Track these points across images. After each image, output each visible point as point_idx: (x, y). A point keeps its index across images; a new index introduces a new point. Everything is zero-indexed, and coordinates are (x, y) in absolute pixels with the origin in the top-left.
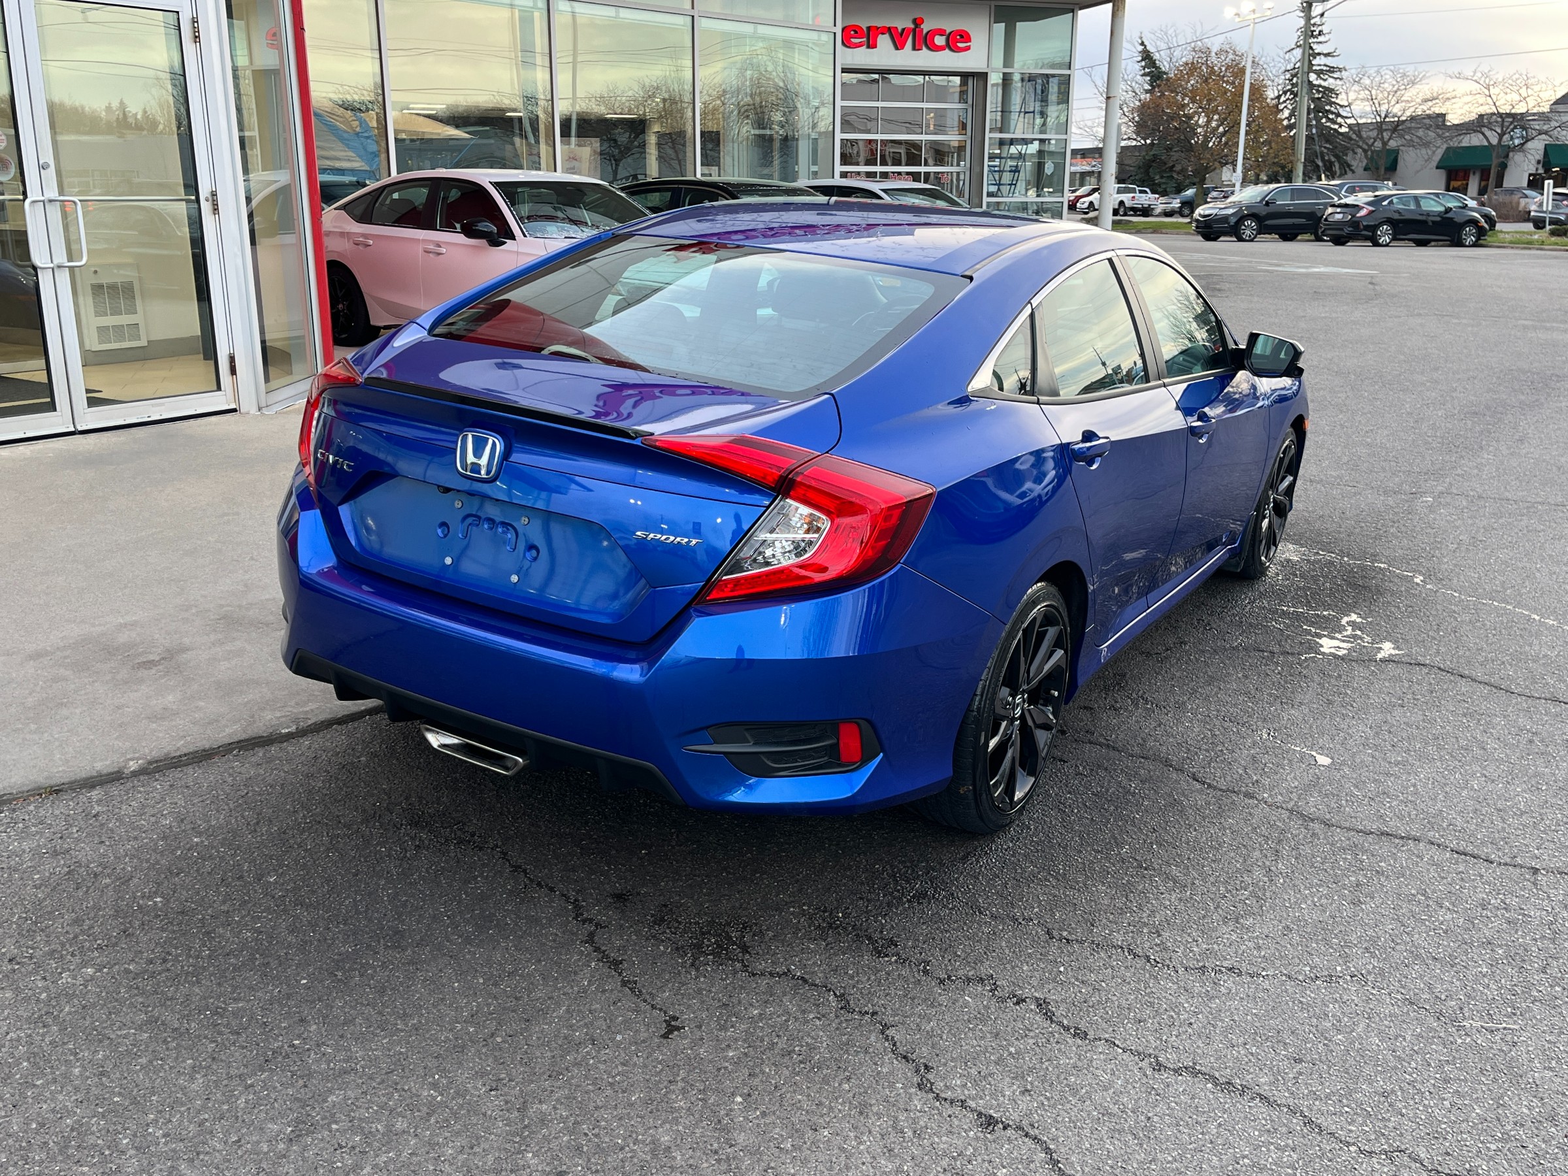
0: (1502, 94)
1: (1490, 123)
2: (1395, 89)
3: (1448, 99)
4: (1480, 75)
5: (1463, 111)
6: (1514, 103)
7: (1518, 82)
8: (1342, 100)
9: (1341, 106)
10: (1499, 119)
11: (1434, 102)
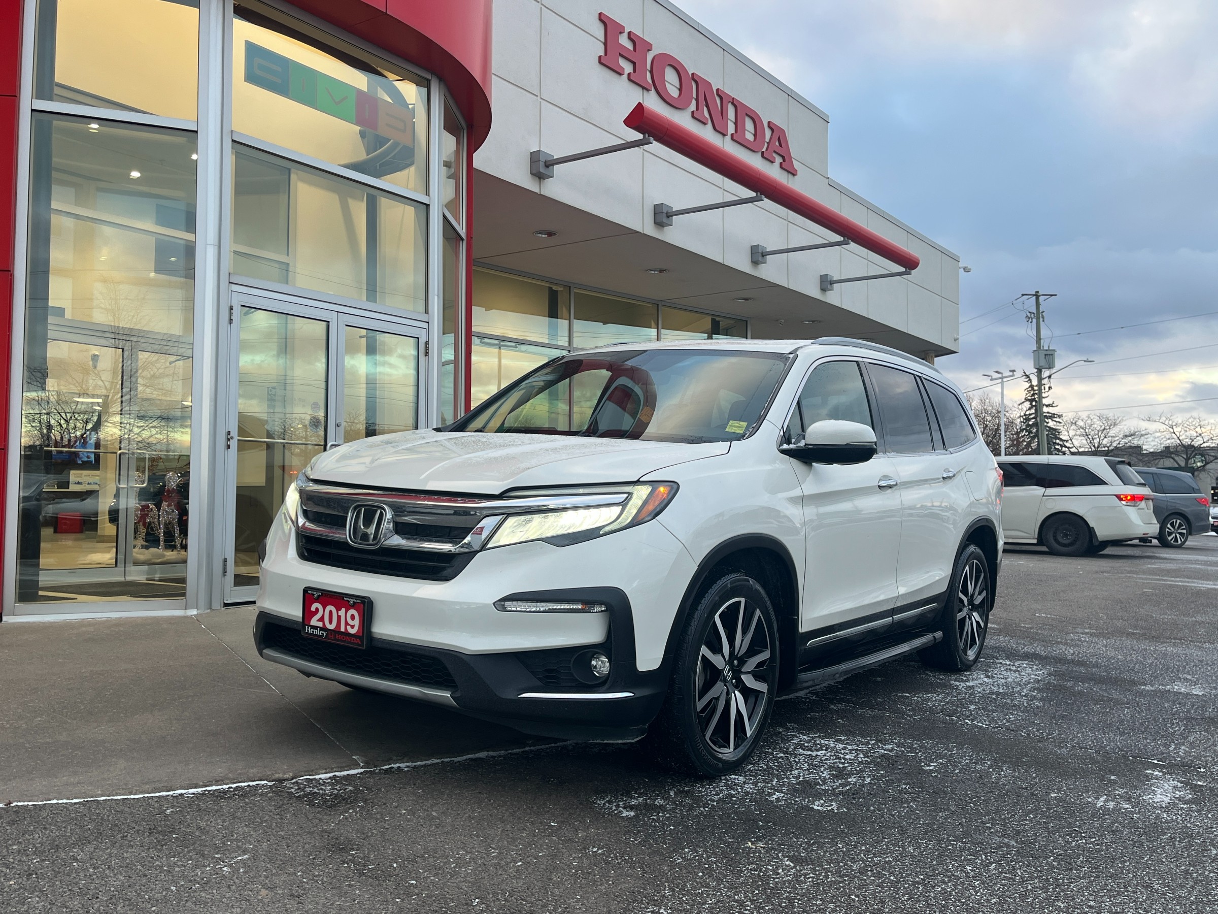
0: (1183, 432)
1: (1176, 451)
2: (1102, 428)
3: (1142, 435)
4: (1165, 419)
5: (1156, 443)
6: (1193, 438)
7: (1194, 423)
8: (1065, 435)
9: (1064, 441)
10: (1182, 449)
11: (1133, 437)
